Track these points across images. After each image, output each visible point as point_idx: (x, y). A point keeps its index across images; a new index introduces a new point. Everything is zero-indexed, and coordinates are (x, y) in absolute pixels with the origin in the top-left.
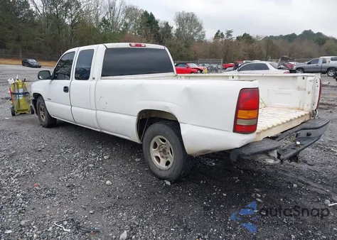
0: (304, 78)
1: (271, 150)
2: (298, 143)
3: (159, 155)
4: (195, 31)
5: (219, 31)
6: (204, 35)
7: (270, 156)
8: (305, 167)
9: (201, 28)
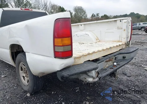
0: (121, 21)
1: (89, 71)
2: (115, 64)
3: (24, 76)
4: (83, 14)
5: (93, 14)
6: (87, 16)
7: (89, 75)
8: (125, 78)
9: (85, 13)
